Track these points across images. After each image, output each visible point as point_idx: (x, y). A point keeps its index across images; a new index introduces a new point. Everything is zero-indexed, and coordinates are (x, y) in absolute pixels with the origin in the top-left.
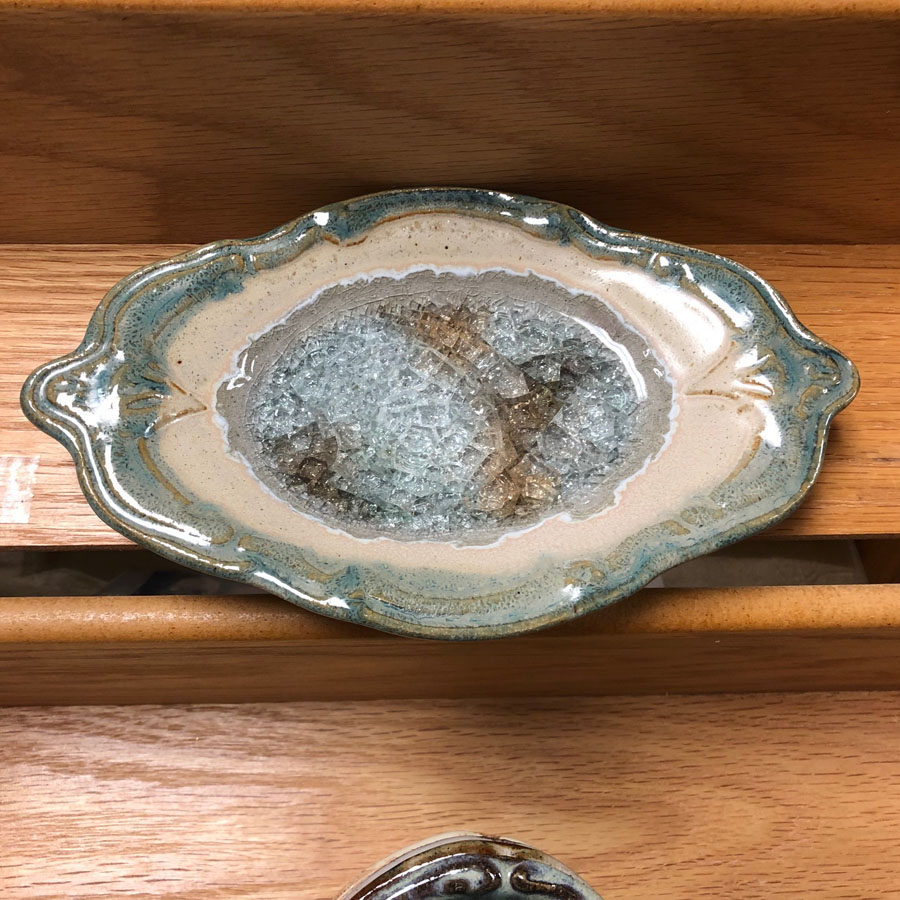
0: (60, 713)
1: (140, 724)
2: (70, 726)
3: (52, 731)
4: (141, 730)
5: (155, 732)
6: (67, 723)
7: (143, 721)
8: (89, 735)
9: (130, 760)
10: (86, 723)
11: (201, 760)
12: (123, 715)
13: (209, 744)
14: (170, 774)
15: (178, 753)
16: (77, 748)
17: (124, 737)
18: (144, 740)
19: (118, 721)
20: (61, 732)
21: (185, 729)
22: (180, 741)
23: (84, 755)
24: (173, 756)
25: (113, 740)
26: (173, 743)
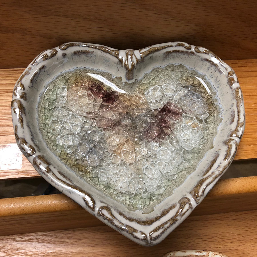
0: (28, 236)
1: (57, 237)
2: (32, 240)
3: (25, 243)
4: (57, 239)
5: (63, 240)
6: (30, 239)
7: (58, 236)
8: (39, 243)
9: (54, 251)
10: (37, 239)
11: (80, 248)
12: (50, 235)
13: (82, 243)
14: (70, 255)
15: (71, 247)
16: (35, 248)
17: (52, 242)
18: (59, 243)
19: (49, 237)
20: (28, 243)
21: (73, 238)
22: (71, 242)
23: (38, 251)
24: (69, 248)
25: (47, 244)
26: (69, 243)
